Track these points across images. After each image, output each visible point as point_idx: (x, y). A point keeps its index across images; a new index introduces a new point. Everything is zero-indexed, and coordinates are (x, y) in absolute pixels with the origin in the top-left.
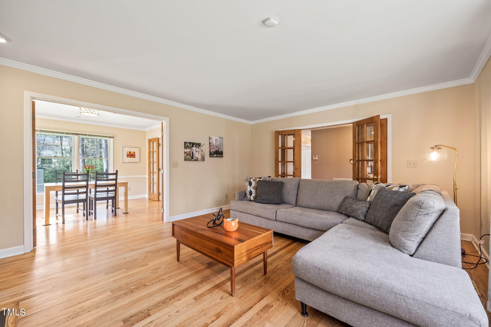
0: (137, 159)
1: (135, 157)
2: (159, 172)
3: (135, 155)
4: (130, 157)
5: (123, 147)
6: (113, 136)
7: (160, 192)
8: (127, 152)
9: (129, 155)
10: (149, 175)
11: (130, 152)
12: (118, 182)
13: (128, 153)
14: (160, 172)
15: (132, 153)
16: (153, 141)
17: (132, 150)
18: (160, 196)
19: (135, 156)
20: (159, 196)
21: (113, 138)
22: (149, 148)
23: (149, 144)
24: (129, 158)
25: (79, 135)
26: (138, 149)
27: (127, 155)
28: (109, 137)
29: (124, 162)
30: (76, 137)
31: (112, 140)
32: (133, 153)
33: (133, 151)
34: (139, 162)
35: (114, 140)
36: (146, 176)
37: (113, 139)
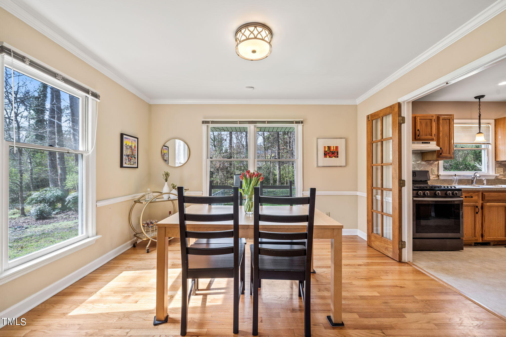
0: (340, 160)
1: (337, 157)
2: (401, 187)
3: (338, 152)
4: (330, 157)
5: (318, 139)
6: (302, 120)
7: (403, 240)
8: (325, 147)
9: (329, 153)
10: (370, 192)
11: (329, 147)
12: (316, 223)
13: (327, 150)
14: (403, 188)
15: (332, 149)
16: (382, 115)
17: (333, 144)
18: (403, 250)
19: (338, 154)
20: (400, 250)
21: (302, 122)
22: (370, 133)
23: (370, 125)
24: (328, 158)
25: (256, 124)
26: (344, 140)
27: (324, 154)
28: (297, 122)
29: (319, 165)
30: (252, 126)
31: (300, 126)
32: (334, 149)
33: (335, 146)
34: (344, 165)
35: (304, 127)
36: (358, 192)
37: (303, 125)
